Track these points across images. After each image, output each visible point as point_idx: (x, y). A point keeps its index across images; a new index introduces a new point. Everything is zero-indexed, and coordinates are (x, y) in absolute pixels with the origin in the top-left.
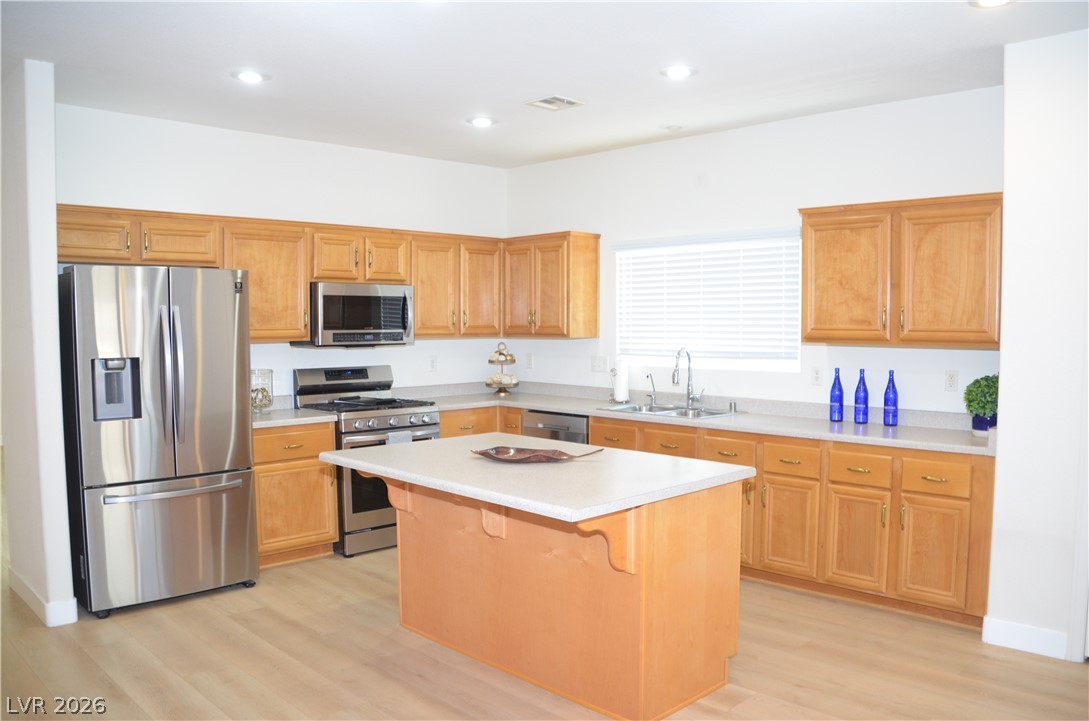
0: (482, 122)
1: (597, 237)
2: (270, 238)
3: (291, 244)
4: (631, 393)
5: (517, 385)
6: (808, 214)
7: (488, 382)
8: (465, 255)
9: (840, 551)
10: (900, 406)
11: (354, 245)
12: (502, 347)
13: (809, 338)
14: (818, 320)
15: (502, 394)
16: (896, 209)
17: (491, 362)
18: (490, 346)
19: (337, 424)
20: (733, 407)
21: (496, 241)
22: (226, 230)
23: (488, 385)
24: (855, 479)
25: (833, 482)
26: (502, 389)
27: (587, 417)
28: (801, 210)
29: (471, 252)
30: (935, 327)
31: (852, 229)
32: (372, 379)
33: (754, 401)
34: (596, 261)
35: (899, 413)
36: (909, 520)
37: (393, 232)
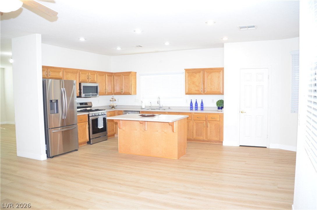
0: (119, 49)
1: (136, 73)
2: (72, 73)
3: (76, 74)
4: (145, 106)
5: (116, 106)
6: (187, 70)
7: (110, 105)
8: (107, 76)
9: (196, 133)
10: (204, 106)
11: (87, 74)
12: (113, 97)
13: (187, 94)
14: (188, 90)
15: (113, 108)
16: (204, 70)
17: (110, 101)
18: (110, 97)
19: (89, 115)
20: (169, 108)
21: (112, 73)
22: (64, 71)
23: (110, 106)
24: (199, 119)
25: (194, 120)
26: (113, 107)
27: (139, 111)
28: (185, 69)
29: (108, 76)
30: (211, 91)
31: (195, 73)
32: (89, 105)
33: (174, 107)
34: (136, 78)
35: (204, 108)
36: (209, 126)
37: (94, 71)
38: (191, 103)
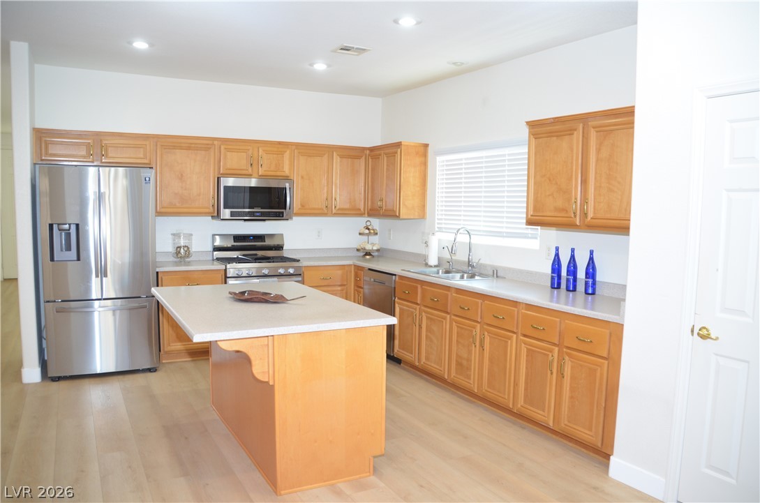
0: (320, 66)
1: (426, 146)
2: (189, 148)
3: (203, 152)
5: (378, 250)
6: (532, 125)
7: (359, 247)
8: (336, 159)
9: (526, 389)
11: (250, 152)
12: (368, 224)
13: (530, 222)
14: (535, 209)
15: (368, 257)
16: (584, 118)
17: (360, 234)
18: (360, 222)
19: (226, 270)
20: (495, 274)
21: (364, 149)
22: (158, 144)
23: (358, 250)
24: (535, 334)
25: (525, 336)
26: (368, 253)
27: (395, 275)
28: (527, 122)
29: (342, 157)
30: (608, 216)
31: (557, 136)
32: (268, 242)
34: (425, 164)
36: (568, 371)
37: (280, 143)
38: (557, 261)
